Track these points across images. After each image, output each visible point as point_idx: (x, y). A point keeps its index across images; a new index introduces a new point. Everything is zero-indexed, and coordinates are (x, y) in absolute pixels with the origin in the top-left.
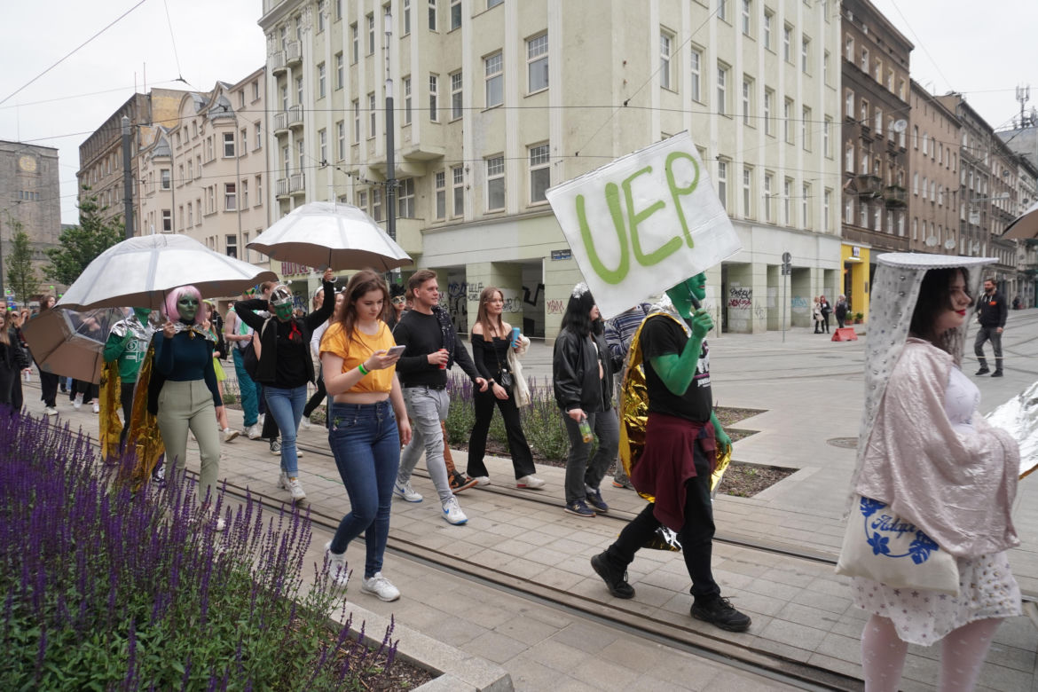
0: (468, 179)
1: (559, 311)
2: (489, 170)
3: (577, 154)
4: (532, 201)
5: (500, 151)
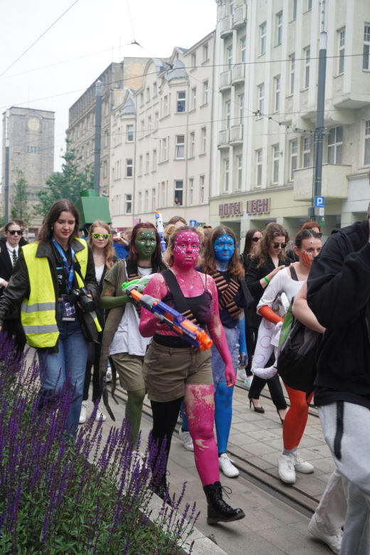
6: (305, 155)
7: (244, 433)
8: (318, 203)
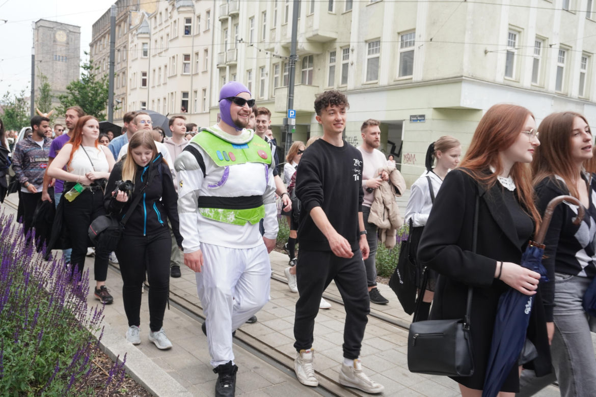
0: (353, 57)
1: (412, 162)
2: (369, 51)
3: (431, 40)
4: (399, 76)
5: (378, 36)
6: (276, 78)
7: (189, 281)
8: (291, 115)
